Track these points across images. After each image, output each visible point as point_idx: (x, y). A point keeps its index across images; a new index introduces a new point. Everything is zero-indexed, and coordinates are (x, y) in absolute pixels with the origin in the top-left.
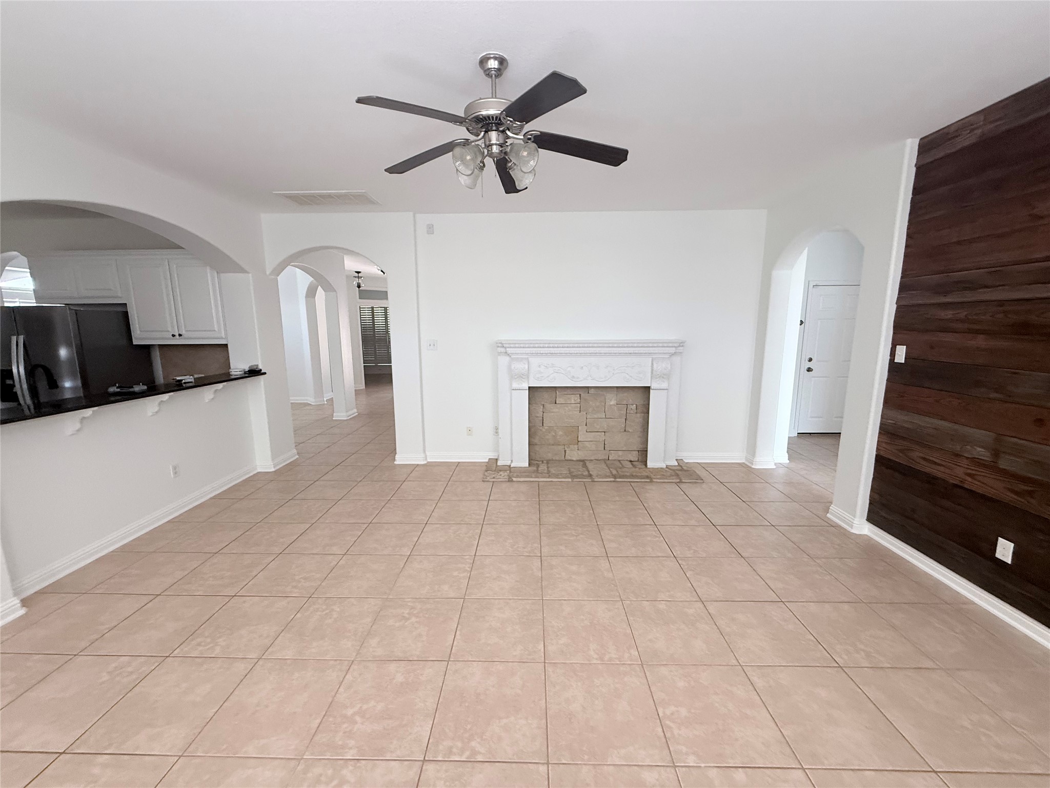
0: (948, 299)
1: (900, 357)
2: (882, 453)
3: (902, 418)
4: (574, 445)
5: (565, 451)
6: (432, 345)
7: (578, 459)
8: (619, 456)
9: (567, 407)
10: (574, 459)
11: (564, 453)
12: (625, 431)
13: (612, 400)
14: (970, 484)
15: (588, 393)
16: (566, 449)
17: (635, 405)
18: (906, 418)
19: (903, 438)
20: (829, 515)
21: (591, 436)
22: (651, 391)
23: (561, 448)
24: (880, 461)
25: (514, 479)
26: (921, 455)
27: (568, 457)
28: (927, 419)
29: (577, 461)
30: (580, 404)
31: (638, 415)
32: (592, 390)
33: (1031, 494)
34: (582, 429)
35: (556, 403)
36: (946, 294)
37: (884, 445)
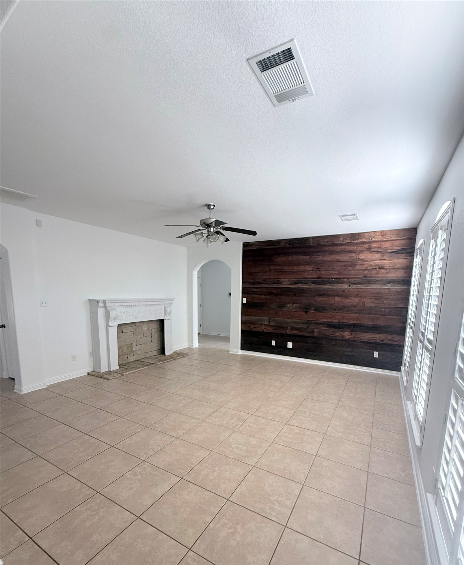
0: (255, 286)
1: (245, 301)
2: (242, 329)
3: (247, 318)
4: (132, 353)
5: (128, 358)
6: (44, 303)
7: (134, 360)
8: (150, 355)
9: (128, 334)
10: (132, 361)
11: (127, 359)
12: (151, 342)
13: (145, 328)
14: (265, 331)
15: (136, 325)
16: (128, 356)
17: (154, 329)
18: (248, 318)
19: (248, 323)
20: (230, 352)
21: (138, 347)
22: (165, 321)
23: (126, 356)
24: (242, 331)
25: (124, 374)
26: (254, 327)
27: (130, 361)
28: (253, 317)
29: (133, 361)
30: (133, 331)
31: (156, 333)
32: (137, 324)
33: (276, 329)
34: (135, 344)
35: (122, 333)
36: (254, 285)
37: (243, 326)
